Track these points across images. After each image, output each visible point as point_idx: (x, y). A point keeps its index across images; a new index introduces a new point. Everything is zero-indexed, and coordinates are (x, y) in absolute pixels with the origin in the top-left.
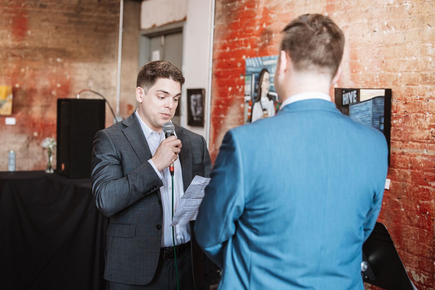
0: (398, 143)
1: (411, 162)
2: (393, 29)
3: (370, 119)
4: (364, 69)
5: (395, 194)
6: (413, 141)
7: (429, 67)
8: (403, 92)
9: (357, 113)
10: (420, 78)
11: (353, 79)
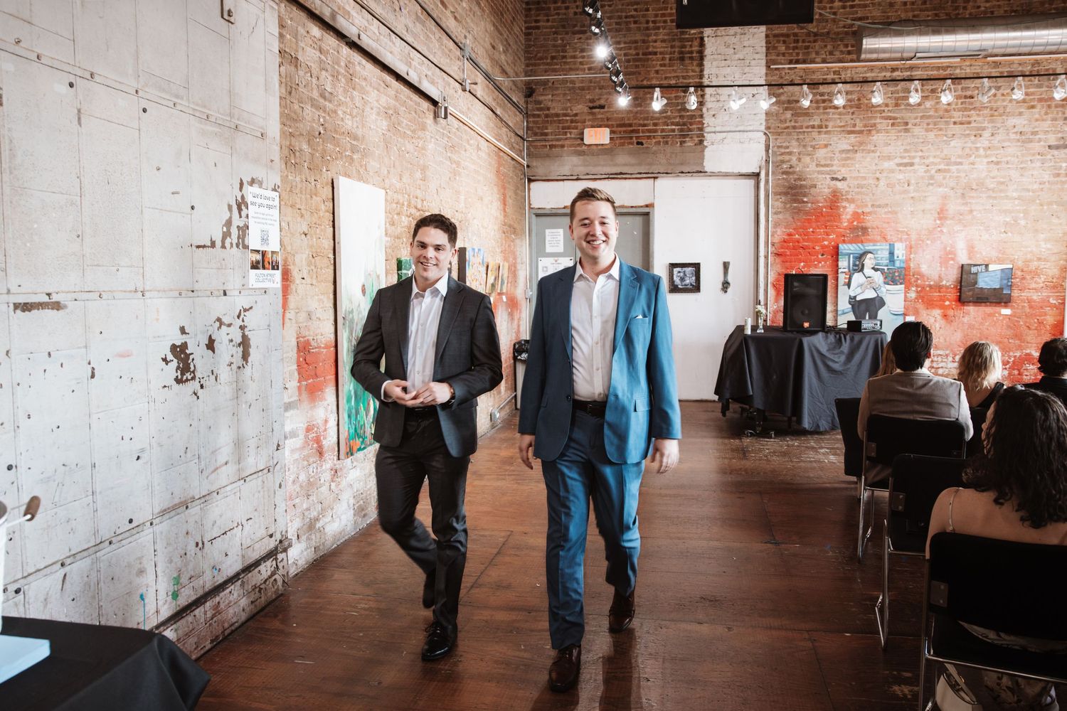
0: (1015, 291)
1: (1027, 299)
2: (1010, 234)
3: (999, 279)
4: (982, 254)
5: (1015, 316)
6: (1029, 289)
7: (1043, 253)
8: (1020, 266)
9: (986, 277)
10: (1035, 259)
11: (970, 258)
